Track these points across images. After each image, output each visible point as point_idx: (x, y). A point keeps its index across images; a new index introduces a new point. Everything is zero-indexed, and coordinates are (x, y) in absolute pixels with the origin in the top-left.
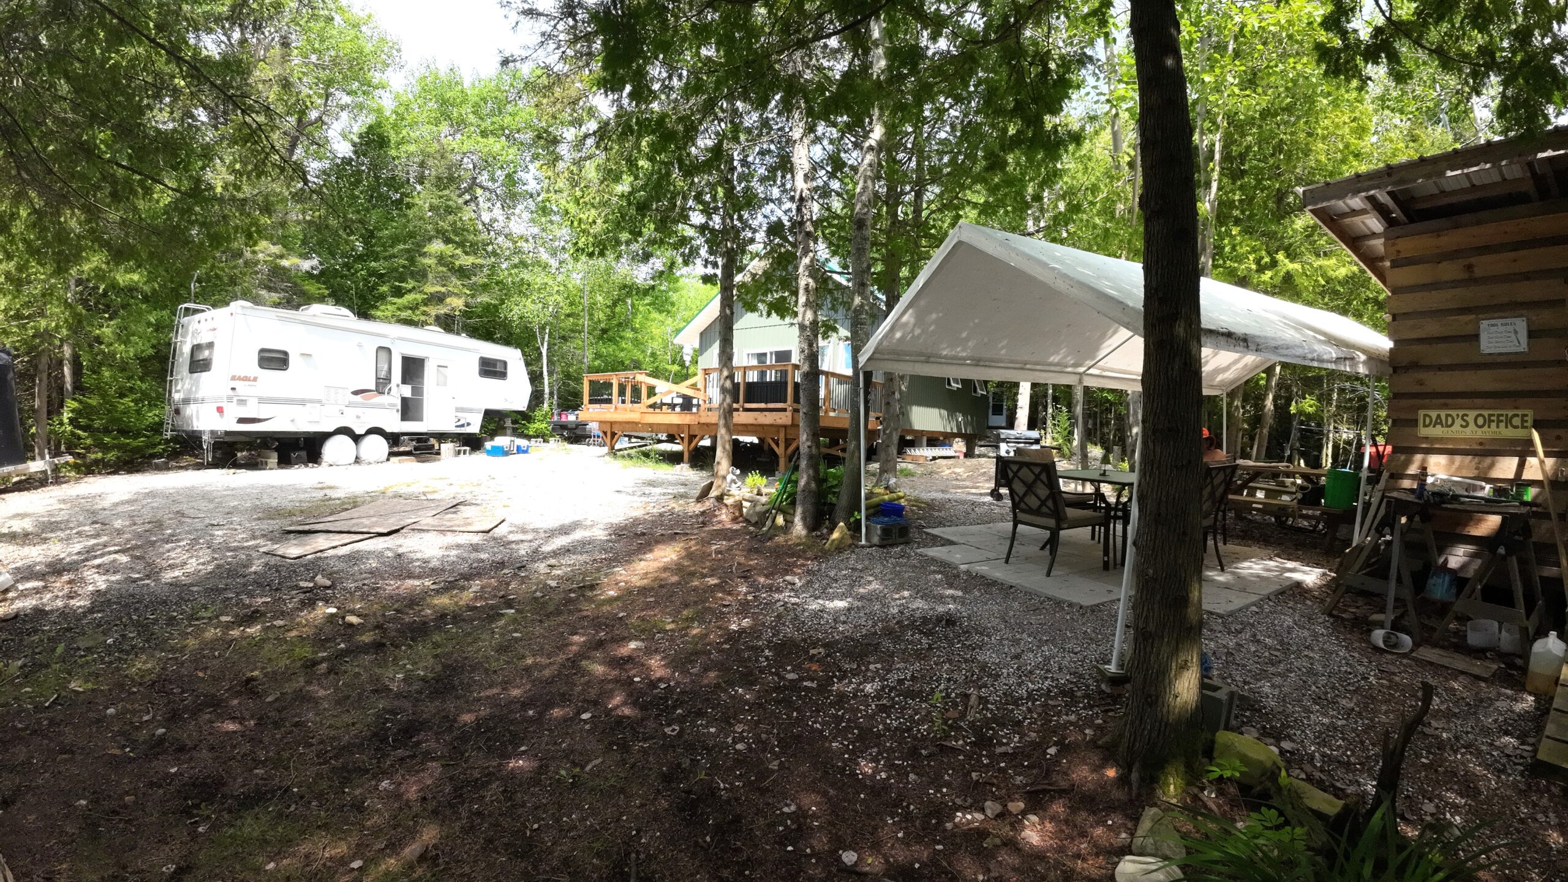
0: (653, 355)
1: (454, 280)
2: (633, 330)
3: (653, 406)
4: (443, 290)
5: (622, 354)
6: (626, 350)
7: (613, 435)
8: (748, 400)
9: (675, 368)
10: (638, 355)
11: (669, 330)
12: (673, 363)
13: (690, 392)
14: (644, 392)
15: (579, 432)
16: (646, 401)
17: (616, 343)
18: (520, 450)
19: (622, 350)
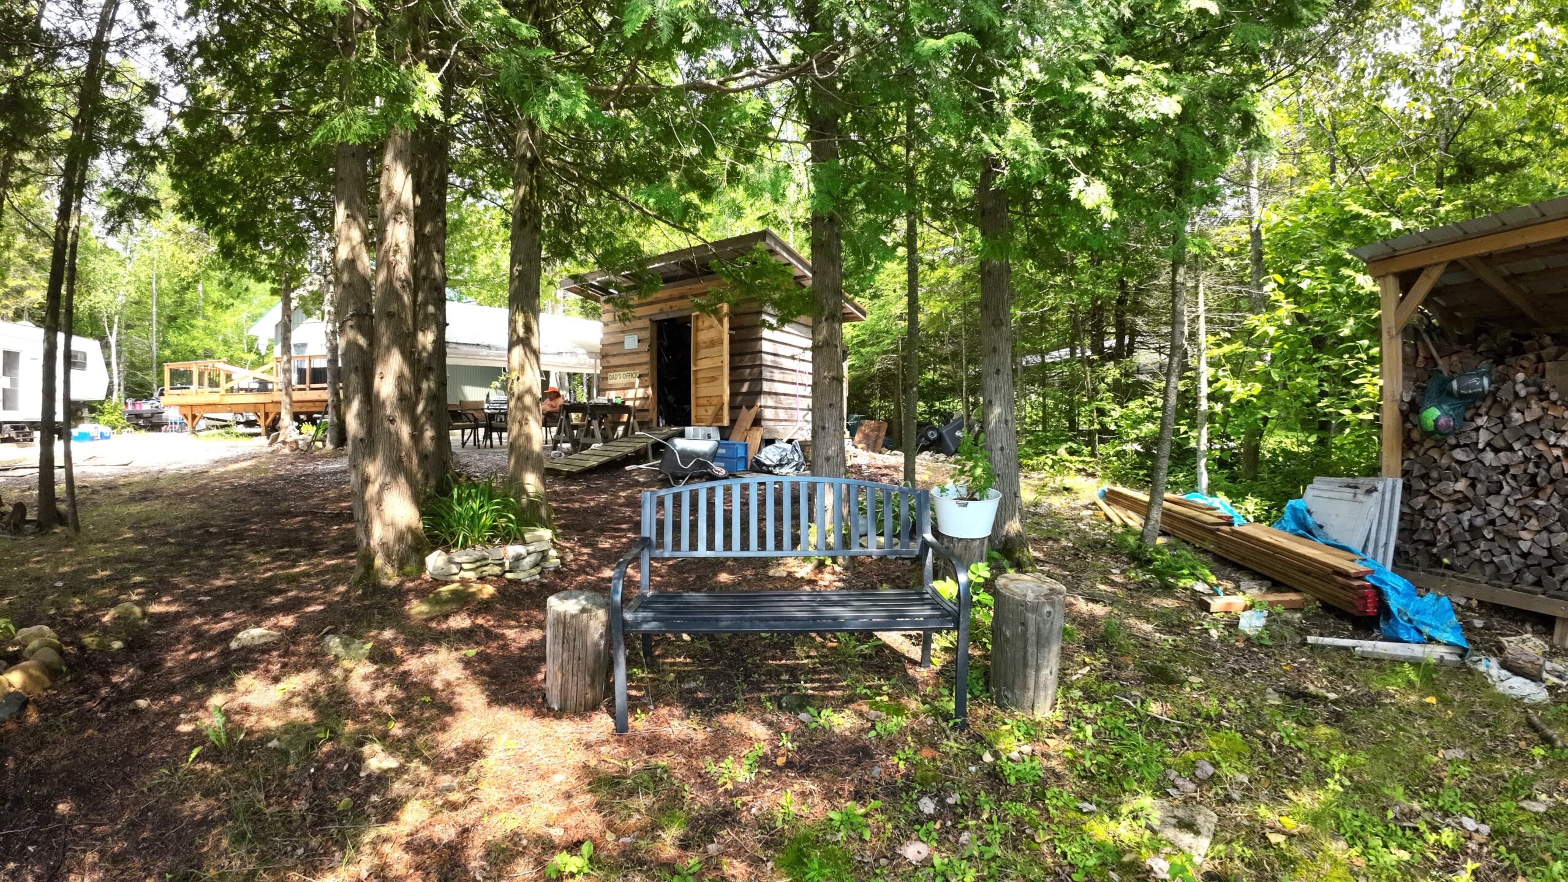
0: (225, 342)
1: (32, 272)
2: (205, 317)
3: (232, 390)
4: (24, 283)
5: (194, 343)
6: (198, 339)
7: (194, 417)
8: (313, 381)
9: (252, 357)
10: (209, 343)
11: (244, 316)
12: (250, 351)
13: (265, 377)
14: (223, 378)
15: (155, 420)
16: (224, 386)
17: (187, 332)
18: (102, 436)
19: (194, 339)
